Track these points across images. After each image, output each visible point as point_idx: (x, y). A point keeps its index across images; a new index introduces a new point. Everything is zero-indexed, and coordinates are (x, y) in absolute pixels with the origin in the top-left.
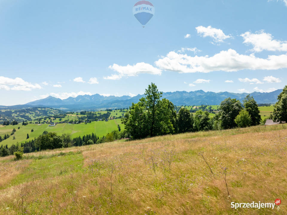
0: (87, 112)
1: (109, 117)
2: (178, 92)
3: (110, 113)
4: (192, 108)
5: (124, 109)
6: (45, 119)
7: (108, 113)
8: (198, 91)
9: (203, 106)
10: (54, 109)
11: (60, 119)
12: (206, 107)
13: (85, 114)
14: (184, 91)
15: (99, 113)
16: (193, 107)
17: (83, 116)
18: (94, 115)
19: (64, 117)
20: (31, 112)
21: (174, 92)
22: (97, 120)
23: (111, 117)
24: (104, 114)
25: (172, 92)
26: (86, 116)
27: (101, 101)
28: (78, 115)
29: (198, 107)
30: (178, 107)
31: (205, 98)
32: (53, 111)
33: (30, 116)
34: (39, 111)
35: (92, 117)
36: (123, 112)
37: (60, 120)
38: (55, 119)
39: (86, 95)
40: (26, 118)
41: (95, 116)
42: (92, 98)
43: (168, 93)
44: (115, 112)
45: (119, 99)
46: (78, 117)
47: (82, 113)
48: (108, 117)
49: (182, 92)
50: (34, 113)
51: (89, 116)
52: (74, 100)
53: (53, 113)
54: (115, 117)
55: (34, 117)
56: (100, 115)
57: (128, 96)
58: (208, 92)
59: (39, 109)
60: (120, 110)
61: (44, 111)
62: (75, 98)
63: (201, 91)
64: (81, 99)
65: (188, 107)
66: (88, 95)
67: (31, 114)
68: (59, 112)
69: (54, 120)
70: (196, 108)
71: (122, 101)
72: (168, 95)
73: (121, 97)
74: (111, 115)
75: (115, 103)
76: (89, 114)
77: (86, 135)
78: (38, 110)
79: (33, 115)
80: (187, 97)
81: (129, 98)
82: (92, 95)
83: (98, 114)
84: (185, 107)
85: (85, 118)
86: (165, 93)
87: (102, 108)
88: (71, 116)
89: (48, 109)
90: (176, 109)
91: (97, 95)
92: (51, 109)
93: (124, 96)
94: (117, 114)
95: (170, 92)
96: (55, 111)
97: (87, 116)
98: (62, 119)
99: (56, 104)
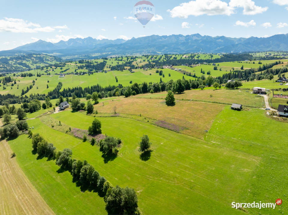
0: (85, 61)
1: (106, 66)
2: (174, 35)
3: (106, 62)
4: (181, 58)
5: (119, 57)
6: (47, 68)
7: (104, 61)
8: (194, 35)
9: (192, 55)
10: (49, 56)
11: (61, 67)
12: (195, 56)
13: (83, 63)
14: (180, 35)
15: (96, 61)
16: (183, 56)
17: (82, 64)
18: (91, 64)
19: (64, 66)
20: (27, 59)
21: (170, 35)
22: (98, 72)
23: (108, 66)
24: (101, 63)
25: (168, 36)
26: (84, 64)
27: (94, 45)
28: (76, 64)
29: (187, 56)
30: (169, 56)
31: (201, 42)
32: (49, 58)
33: (27, 63)
34: (35, 57)
35: (90, 66)
36: (118, 60)
37: (61, 69)
38: (57, 68)
39: (78, 39)
40: (24, 65)
41: (93, 64)
42: (85, 42)
43: (163, 36)
44: (110, 60)
45: (113, 43)
46: (77, 66)
47: (80, 62)
48: (104, 66)
49: (178, 35)
50: (31, 60)
51: (88, 65)
52: (66, 43)
53: (50, 60)
54: (111, 66)
55: (32, 65)
56: (97, 63)
57: (122, 39)
58: (205, 36)
59: (35, 56)
60: (115, 59)
61: (40, 58)
62: (67, 42)
63: (198, 35)
64: (73, 43)
65: (179, 56)
66: (80, 38)
67: (27, 61)
68: (55, 59)
69: (55, 69)
70: (185, 57)
71: (116, 45)
72: (163, 39)
73: (115, 40)
74: (107, 64)
75: (109, 47)
76: (86, 63)
77: (93, 86)
78: (33, 57)
79: (30, 62)
80: (183, 41)
81: (123, 42)
82: (85, 38)
83: (95, 63)
84: (175, 56)
85: (84, 67)
86: (160, 36)
87: (96, 53)
88: (70, 65)
89: (43, 56)
90: (167, 58)
91: (90, 38)
92: (46, 56)
93: (118, 40)
94: (112, 63)
95: (166, 36)
96: (51, 57)
97: (86, 65)
98: (63, 67)
99: (48, 49)
